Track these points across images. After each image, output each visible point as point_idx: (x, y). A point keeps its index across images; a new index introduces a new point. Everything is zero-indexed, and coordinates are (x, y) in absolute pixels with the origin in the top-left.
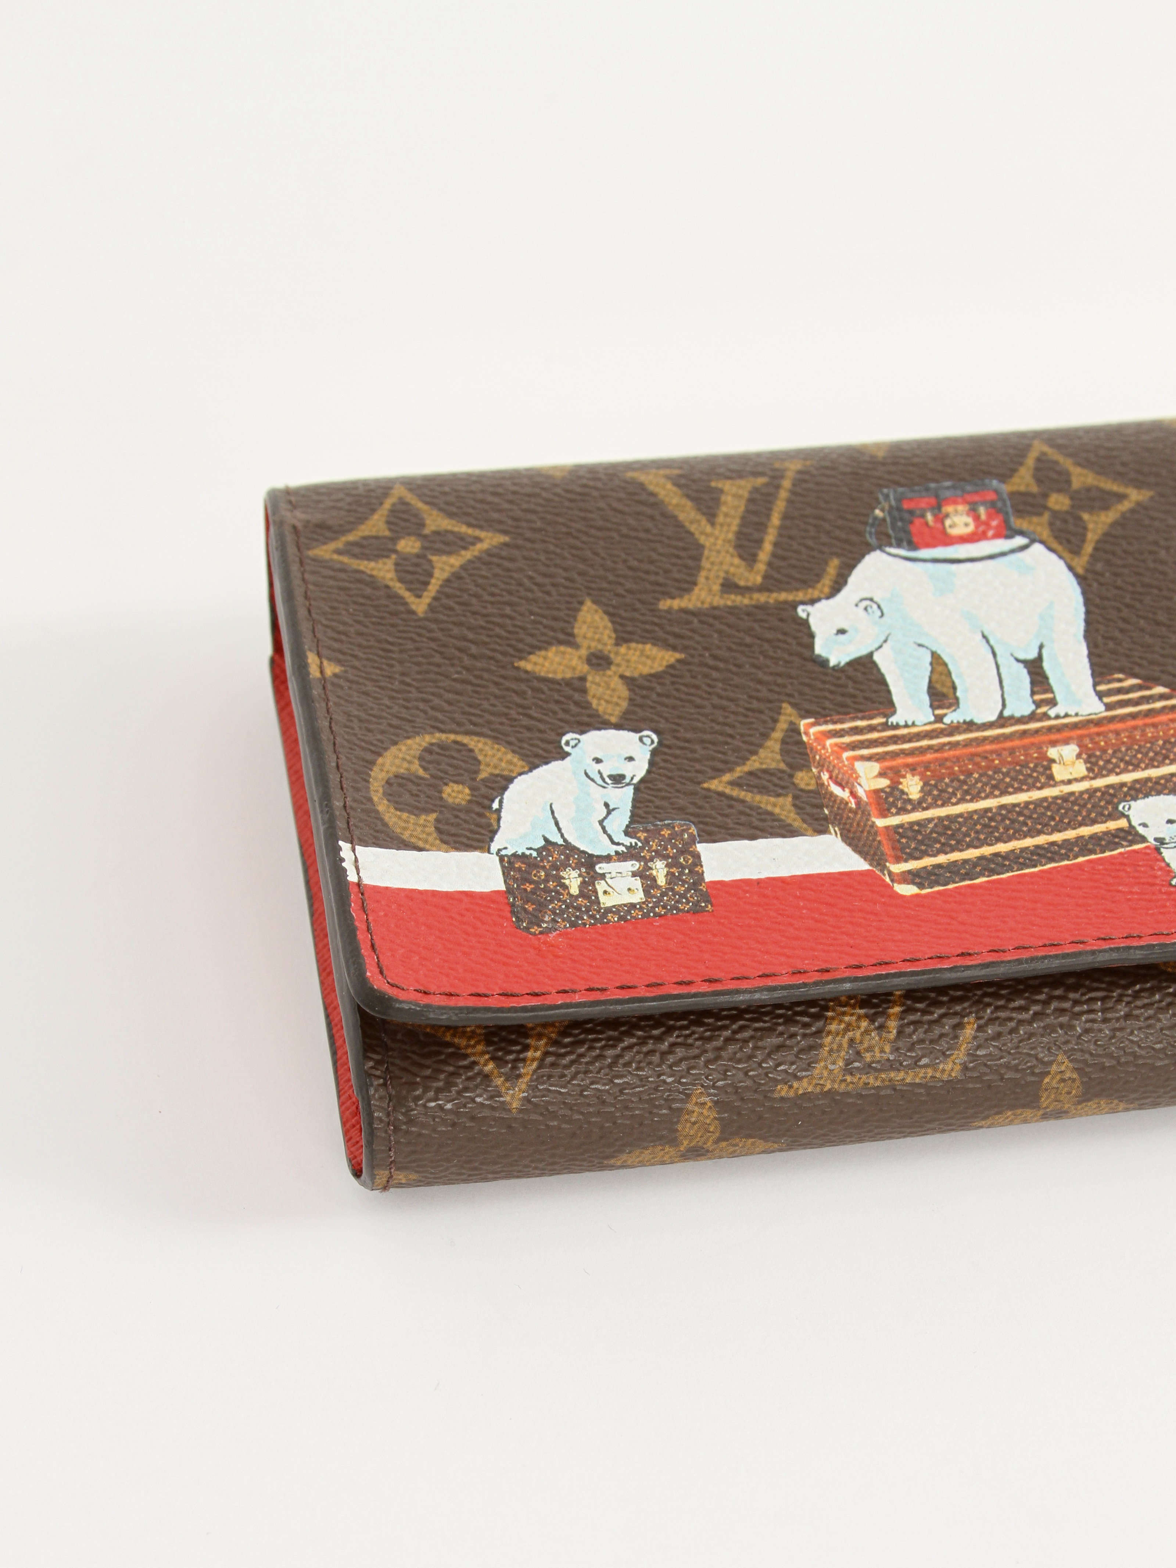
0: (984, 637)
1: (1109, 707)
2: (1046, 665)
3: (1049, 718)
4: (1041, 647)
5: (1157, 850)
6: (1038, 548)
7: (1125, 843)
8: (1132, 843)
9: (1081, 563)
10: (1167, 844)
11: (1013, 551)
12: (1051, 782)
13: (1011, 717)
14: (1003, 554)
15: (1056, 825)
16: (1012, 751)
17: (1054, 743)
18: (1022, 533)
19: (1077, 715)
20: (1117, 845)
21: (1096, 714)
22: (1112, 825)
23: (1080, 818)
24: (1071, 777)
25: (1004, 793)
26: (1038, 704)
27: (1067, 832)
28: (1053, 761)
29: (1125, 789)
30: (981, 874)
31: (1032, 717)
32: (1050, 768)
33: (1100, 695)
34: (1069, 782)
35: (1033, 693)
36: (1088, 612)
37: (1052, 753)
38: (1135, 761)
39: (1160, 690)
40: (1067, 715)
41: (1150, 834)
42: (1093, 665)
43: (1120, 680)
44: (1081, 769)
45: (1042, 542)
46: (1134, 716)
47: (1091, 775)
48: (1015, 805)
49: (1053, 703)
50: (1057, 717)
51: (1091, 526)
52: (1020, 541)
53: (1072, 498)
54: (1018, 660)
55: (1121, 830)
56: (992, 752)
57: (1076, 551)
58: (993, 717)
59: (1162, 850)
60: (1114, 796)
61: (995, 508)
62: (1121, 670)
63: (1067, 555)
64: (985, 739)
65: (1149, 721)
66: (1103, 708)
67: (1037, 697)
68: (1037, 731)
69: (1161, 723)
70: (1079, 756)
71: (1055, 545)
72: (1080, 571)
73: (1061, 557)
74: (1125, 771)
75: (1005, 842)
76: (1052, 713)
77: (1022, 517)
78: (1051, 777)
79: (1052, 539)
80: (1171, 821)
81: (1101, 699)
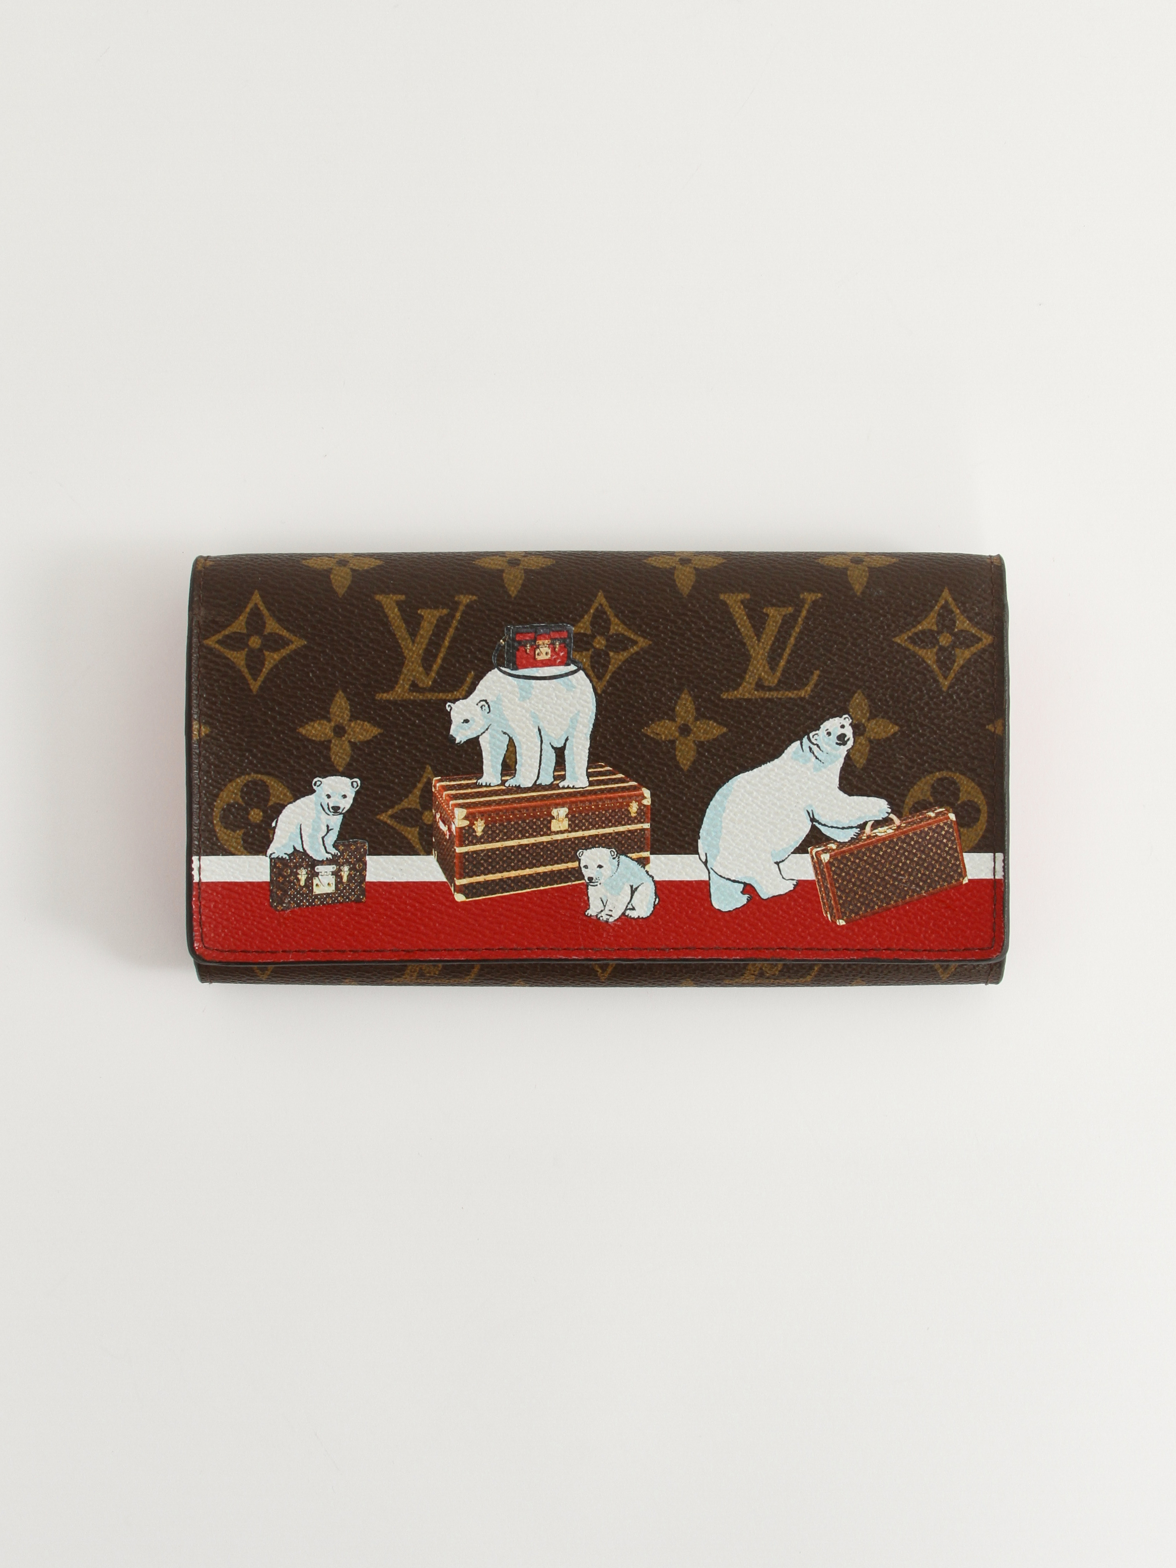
0: (539, 730)
1: (591, 784)
2: (566, 752)
3: (559, 788)
4: (567, 739)
5: (587, 886)
6: (581, 673)
7: (573, 879)
8: (577, 879)
9: (600, 687)
10: (592, 883)
11: (567, 674)
12: (549, 832)
13: (540, 785)
14: (561, 676)
15: (543, 861)
16: (534, 808)
17: (557, 806)
18: (574, 663)
19: (573, 787)
20: (569, 880)
21: (583, 788)
22: (570, 865)
23: (556, 858)
24: (559, 830)
25: (524, 837)
26: (555, 778)
27: (547, 867)
28: (553, 818)
29: (584, 841)
30: (498, 892)
31: (551, 787)
32: (550, 822)
34: (557, 833)
35: (555, 770)
37: (554, 812)
38: (594, 823)
39: (620, 776)
40: (568, 787)
41: (587, 873)
42: (590, 753)
43: (602, 767)
44: (565, 825)
46: (602, 791)
47: (570, 829)
48: (527, 845)
49: (563, 778)
50: (563, 788)
51: (613, 661)
52: (573, 667)
53: (607, 640)
54: (552, 746)
55: (573, 869)
56: (525, 808)
57: (600, 677)
58: (530, 785)
59: (589, 887)
60: (577, 845)
61: (564, 644)
62: (601, 760)
63: (595, 680)
64: (524, 798)
65: (609, 795)
66: (587, 784)
67: (556, 773)
68: (552, 795)
69: (614, 798)
70: (567, 816)
71: (591, 673)
72: (599, 692)
73: (591, 681)
74: (588, 829)
75: (516, 870)
76: (561, 785)
77: (578, 652)
78: (549, 828)
79: (590, 668)
80: (600, 867)
81: (588, 778)
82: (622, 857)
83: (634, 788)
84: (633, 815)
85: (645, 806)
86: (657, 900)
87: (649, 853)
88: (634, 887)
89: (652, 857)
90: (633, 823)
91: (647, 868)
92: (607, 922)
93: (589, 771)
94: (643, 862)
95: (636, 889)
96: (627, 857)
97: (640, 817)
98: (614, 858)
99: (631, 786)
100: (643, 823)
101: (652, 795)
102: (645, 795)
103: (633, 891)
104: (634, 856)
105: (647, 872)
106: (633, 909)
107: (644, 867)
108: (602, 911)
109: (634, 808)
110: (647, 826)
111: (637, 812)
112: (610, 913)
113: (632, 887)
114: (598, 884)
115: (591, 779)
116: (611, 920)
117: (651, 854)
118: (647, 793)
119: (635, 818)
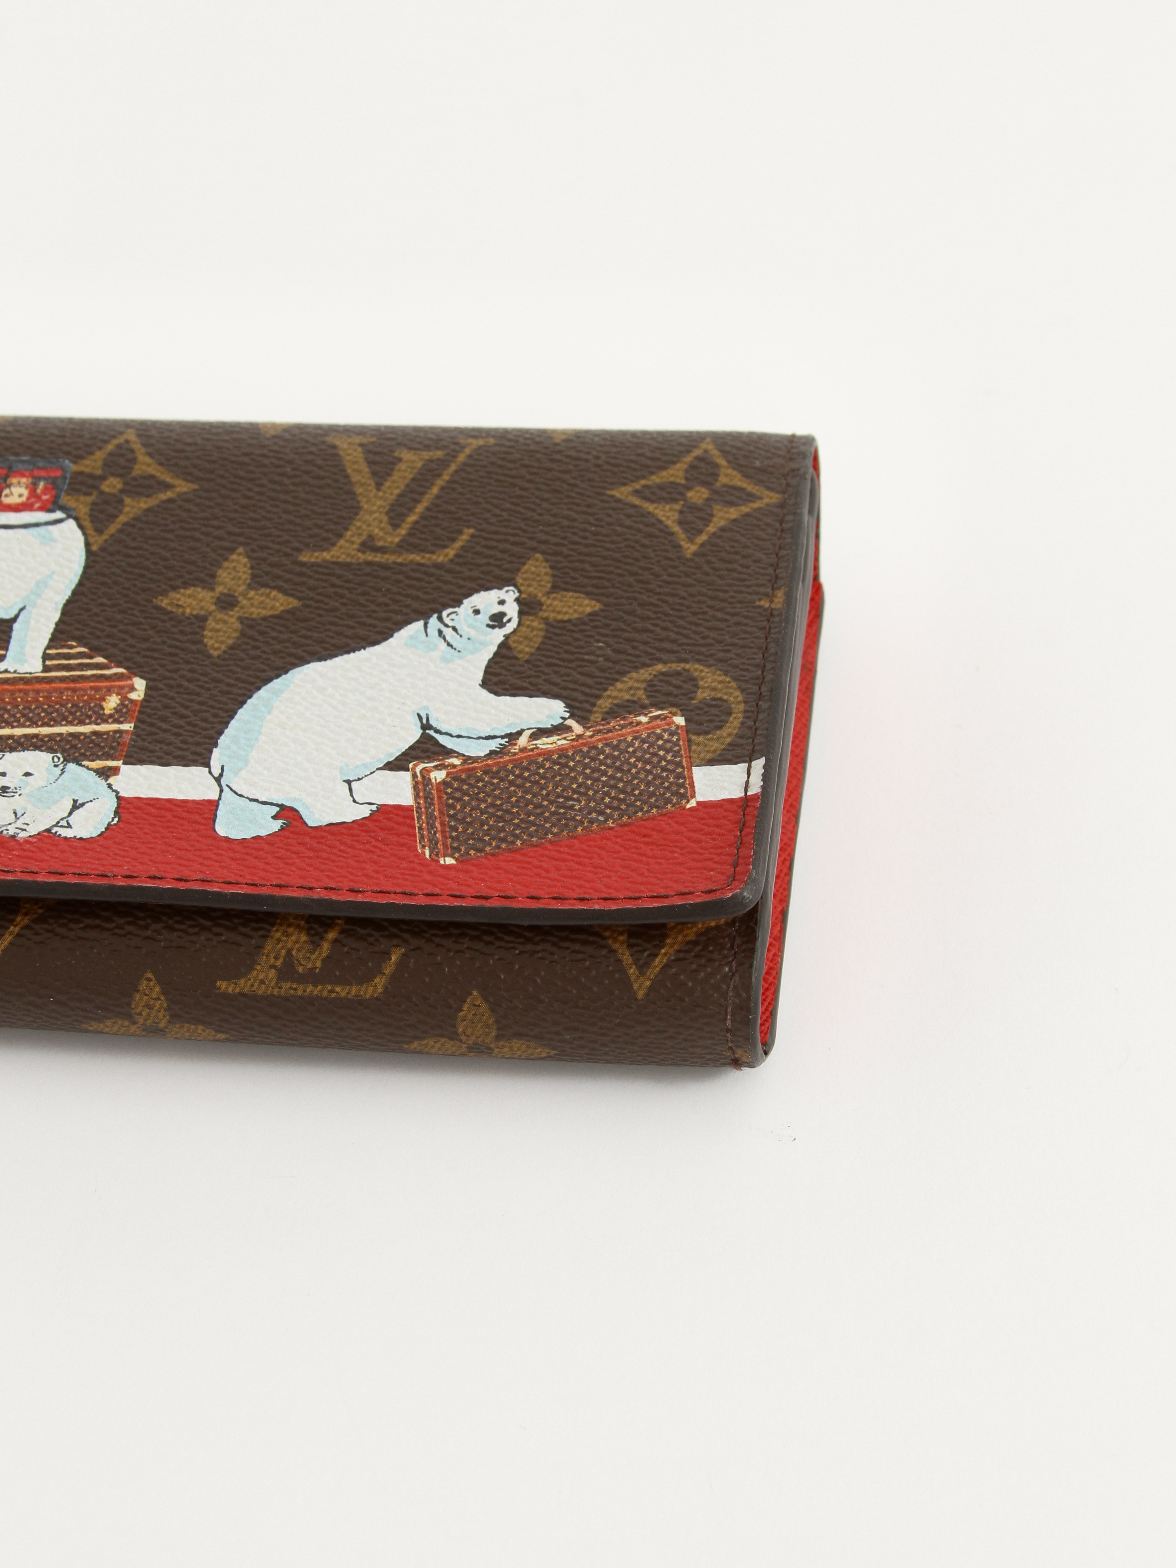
1: (46, 669)
2: (16, 626)
4: (22, 610)
6: (71, 524)
9: (98, 542)
10: (7, 792)
11: (46, 523)
14: (37, 525)
18: (62, 508)
19: (15, 672)
21: (30, 673)
33: (45, 657)
36: (80, 584)
39: (100, 660)
43: (71, 647)
45: (76, 519)
46: (62, 679)
51: (127, 510)
52: (59, 515)
53: (125, 483)
57: (100, 530)
61: (53, 484)
62: (74, 638)
63: (91, 532)
65: (72, 685)
66: (40, 668)
69: (81, 689)
71: (87, 524)
72: (94, 548)
73: (85, 534)
74: (22, 726)
77: (73, 495)
79: (87, 517)
80: (27, 774)
81: (44, 661)
82: (72, 767)
83: (120, 677)
84: (107, 712)
85: (132, 701)
86: (116, 819)
87: (121, 762)
88: (79, 802)
89: (125, 769)
90: (105, 721)
91: (111, 780)
92: (13, 837)
93: (48, 652)
94: (105, 773)
95: (82, 805)
96: (81, 765)
97: (119, 715)
98: (56, 766)
99: (116, 674)
100: (121, 723)
101: (148, 688)
102: (136, 686)
103: (76, 806)
104: (95, 764)
105: (110, 786)
106: (69, 826)
107: (107, 778)
108: (10, 824)
109: (112, 702)
110: (128, 727)
111: (115, 709)
112: (25, 827)
113: (75, 801)
114: (17, 795)
115: (48, 663)
116: (22, 835)
117: (125, 763)
118: (140, 684)
119: (111, 716)
